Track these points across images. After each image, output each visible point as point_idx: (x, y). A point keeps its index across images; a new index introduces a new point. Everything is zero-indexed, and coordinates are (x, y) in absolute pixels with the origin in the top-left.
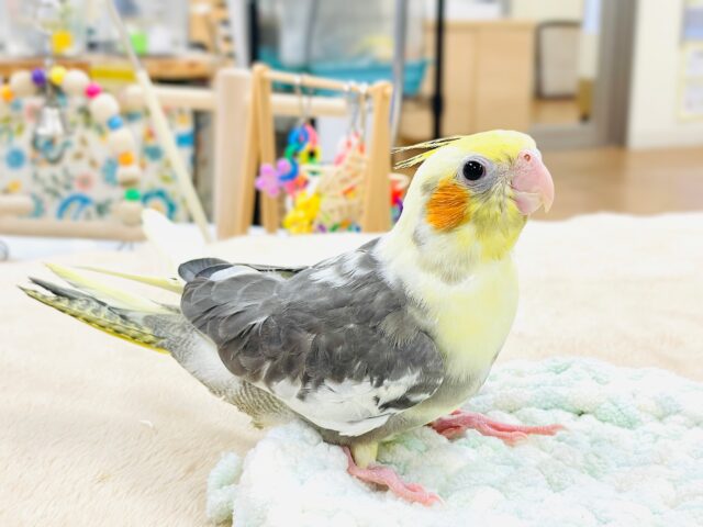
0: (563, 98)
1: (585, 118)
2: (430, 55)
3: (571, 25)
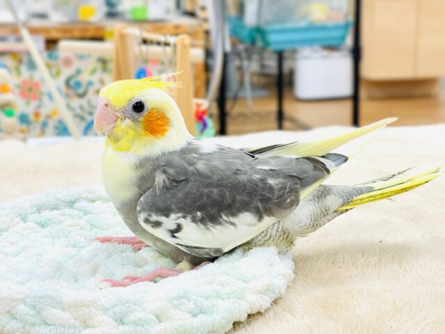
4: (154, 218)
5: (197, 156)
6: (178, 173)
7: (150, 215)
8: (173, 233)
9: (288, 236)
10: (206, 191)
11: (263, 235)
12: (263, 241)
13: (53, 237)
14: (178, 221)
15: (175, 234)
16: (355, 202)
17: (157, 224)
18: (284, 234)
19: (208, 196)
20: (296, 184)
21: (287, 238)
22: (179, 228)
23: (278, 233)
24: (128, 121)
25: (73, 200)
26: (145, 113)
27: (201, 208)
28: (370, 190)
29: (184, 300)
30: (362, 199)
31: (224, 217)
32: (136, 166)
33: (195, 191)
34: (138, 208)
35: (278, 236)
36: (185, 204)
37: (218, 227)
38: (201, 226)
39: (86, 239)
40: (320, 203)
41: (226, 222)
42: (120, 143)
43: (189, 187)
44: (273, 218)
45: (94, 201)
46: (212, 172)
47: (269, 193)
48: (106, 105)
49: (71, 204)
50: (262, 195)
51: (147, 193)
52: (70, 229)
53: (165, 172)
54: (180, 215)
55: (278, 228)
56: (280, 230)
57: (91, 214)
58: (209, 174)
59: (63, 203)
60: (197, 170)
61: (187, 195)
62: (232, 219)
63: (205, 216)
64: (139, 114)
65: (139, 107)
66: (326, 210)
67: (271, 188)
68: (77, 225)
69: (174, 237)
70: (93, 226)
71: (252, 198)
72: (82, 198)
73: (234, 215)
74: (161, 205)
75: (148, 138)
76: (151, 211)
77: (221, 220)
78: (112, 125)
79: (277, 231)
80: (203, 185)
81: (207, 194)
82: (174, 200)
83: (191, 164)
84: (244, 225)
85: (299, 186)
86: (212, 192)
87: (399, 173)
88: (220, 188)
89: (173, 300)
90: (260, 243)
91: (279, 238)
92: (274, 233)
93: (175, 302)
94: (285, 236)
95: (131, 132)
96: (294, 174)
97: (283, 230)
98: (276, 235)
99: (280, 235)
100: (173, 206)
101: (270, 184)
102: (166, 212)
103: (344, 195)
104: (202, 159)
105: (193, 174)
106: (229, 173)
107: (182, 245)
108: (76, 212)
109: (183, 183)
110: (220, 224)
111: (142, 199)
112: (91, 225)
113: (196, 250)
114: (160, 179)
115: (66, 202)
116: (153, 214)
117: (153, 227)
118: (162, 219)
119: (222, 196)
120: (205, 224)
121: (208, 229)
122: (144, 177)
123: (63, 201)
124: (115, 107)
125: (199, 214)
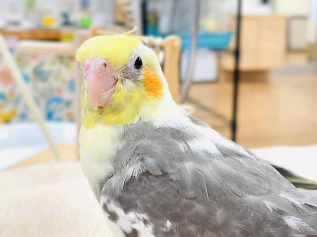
2: (233, 28)
3: (304, 18)
24: (129, 83)
48: (106, 64)
117: (109, 218)
124: (116, 65)
125: (169, 224)
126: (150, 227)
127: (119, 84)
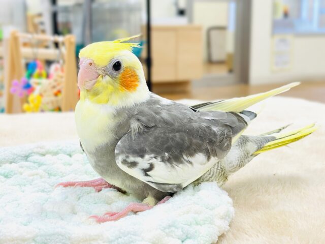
0: (221, 63)
1: (231, 71)
3: (222, 28)
4: (132, 159)
5: (160, 107)
6: (149, 120)
7: (127, 157)
8: (146, 171)
9: (224, 173)
10: (171, 135)
11: (208, 173)
12: (208, 177)
13: (20, 185)
14: (151, 161)
15: (148, 173)
16: (265, 148)
17: (134, 164)
18: (222, 171)
19: (173, 140)
20: (230, 131)
21: (224, 174)
22: (151, 167)
23: (218, 171)
24: (108, 78)
25: (27, 154)
26: (122, 71)
27: (168, 150)
28: (274, 139)
29: (173, 229)
30: (270, 146)
31: (185, 157)
32: (114, 115)
33: (162, 135)
34: (116, 151)
35: (218, 173)
36: (156, 147)
37: (181, 165)
38: (169, 165)
39: (50, 185)
40: (243, 148)
41: (186, 161)
42: (99, 96)
43: (157, 132)
44: (216, 158)
45: (44, 155)
46: (174, 120)
47: (214, 137)
48: (91, 64)
49: (26, 158)
50: (210, 139)
51: (123, 138)
52: (31, 178)
53: (138, 120)
54: (153, 155)
55: (218, 166)
56: (219, 168)
57: (45, 165)
58: (172, 121)
59: (19, 157)
60: (162, 118)
61: (157, 139)
62: (190, 159)
63: (171, 157)
64: (117, 72)
65: (117, 66)
66: (247, 154)
67: (215, 134)
68: (37, 175)
69: (147, 175)
70: (50, 175)
71: (203, 141)
72: (34, 153)
73: (191, 155)
74: (136, 147)
75: (124, 92)
76: (128, 153)
77: (182, 159)
78: (94, 81)
79: (217, 169)
80: (168, 130)
81: (172, 138)
82: (147, 143)
83: (157, 113)
84: (198, 164)
85: (232, 134)
86: (175, 136)
87: (283, 128)
88: (181, 133)
89: (165, 228)
90: (207, 179)
91: (219, 174)
92: (215, 171)
93: (167, 230)
94: (223, 173)
95: (110, 87)
96: (228, 124)
97: (221, 168)
98: (217, 172)
99: (220, 172)
100: (147, 149)
101: (214, 131)
102: (141, 154)
103: (258, 142)
104: (164, 109)
105: (160, 121)
106: (185, 121)
107: (153, 183)
108: (32, 164)
109: (153, 129)
110: (181, 162)
111: (119, 143)
112: (48, 174)
113: (163, 186)
114: (135, 125)
115: (22, 157)
116: (130, 156)
117: (129, 167)
118: (138, 159)
119: (183, 140)
120: (171, 163)
121: (173, 167)
122: (122, 125)
123: (19, 156)
124: (98, 66)
125: (166, 154)
126: (159, 159)
127: (100, 78)
